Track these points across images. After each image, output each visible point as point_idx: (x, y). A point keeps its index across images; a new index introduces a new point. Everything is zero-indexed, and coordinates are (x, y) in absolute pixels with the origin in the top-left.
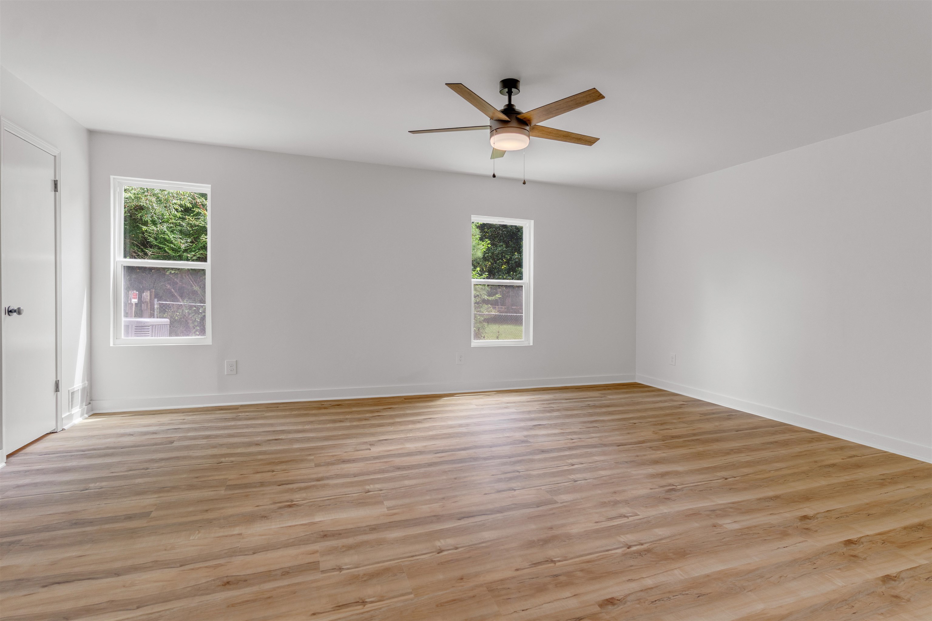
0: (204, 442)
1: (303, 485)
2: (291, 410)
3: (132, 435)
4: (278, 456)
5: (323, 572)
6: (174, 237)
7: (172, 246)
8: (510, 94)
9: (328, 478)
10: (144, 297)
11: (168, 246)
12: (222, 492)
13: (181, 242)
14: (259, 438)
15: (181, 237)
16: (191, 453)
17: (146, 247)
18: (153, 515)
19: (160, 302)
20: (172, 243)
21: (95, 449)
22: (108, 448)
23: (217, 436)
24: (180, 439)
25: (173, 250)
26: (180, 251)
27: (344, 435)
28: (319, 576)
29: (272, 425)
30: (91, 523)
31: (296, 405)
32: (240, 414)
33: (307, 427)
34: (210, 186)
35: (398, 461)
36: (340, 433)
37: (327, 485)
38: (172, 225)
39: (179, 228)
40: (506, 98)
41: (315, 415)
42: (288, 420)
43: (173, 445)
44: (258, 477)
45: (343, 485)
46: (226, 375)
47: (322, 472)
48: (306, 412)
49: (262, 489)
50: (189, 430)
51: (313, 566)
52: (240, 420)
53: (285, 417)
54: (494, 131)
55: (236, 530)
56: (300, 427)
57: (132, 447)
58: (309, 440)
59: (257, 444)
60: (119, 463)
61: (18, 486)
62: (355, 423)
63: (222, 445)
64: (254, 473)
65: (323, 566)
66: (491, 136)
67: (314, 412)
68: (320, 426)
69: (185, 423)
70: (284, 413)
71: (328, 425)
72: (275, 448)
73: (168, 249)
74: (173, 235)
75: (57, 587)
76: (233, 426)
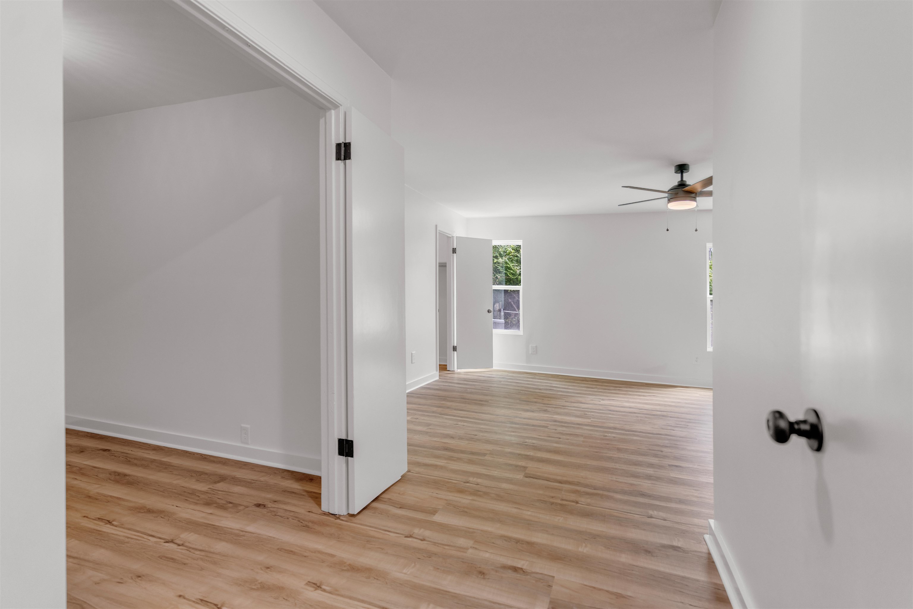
0: (515, 384)
1: (554, 406)
2: (565, 379)
3: (484, 377)
4: (548, 395)
5: (548, 429)
6: (512, 265)
7: (512, 271)
8: (682, 173)
9: (568, 406)
10: (495, 307)
11: (509, 272)
12: (518, 401)
13: (517, 269)
14: (542, 387)
15: (517, 265)
16: (508, 387)
17: (497, 273)
18: (489, 402)
19: (505, 311)
20: (511, 269)
21: (469, 379)
22: (474, 379)
23: (521, 383)
24: (504, 381)
25: (512, 275)
26: (516, 275)
27: (589, 394)
28: (547, 429)
29: (551, 383)
30: (468, 399)
31: (570, 377)
32: (536, 377)
33: (570, 387)
34: (522, 240)
35: (612, 408)
36: (588, 393)
37: (567, 409)
38: (512, 257)
39: (516, 258)
40: (679, 175)
41: (578, 383)
42: (561, 383)
43: (501, 383)
44: (535, 400)
45: (575, 410)
46: (531, 354)
47: (567, 404)
48: (574, 381)
49: (535, 404)
50: (509, 379)
51: (546, 427)
52: (535, 379)
53: (560, 381)
54: (670, 200)
55: (520, 412)
56: (566, 387)
57: (484, 381)
58: (568, 392)
59: (540, 389)
60: (478, 385)
61: (444, 385)
62: (600, 390)
63: (522, 387)
64: (534, 399)
65: (548, 428)
66: (668, 203)
67: (578, 382)
68: (578, 388)
69: (508, 376)
70: (560, 380)
71: (583, 389)
72: (548, 392)
73: (509, 274)
74: (512, 264)
75: (459, 411)
76: (531, 381)
